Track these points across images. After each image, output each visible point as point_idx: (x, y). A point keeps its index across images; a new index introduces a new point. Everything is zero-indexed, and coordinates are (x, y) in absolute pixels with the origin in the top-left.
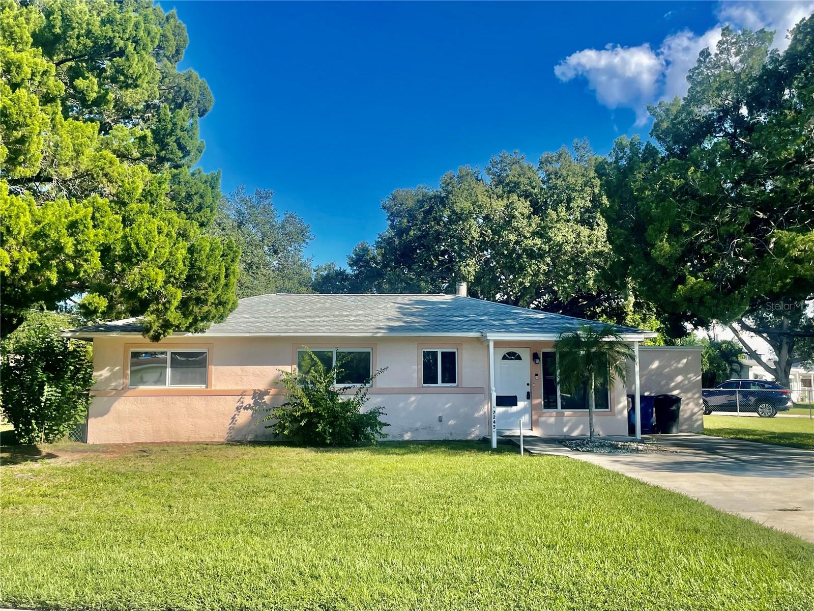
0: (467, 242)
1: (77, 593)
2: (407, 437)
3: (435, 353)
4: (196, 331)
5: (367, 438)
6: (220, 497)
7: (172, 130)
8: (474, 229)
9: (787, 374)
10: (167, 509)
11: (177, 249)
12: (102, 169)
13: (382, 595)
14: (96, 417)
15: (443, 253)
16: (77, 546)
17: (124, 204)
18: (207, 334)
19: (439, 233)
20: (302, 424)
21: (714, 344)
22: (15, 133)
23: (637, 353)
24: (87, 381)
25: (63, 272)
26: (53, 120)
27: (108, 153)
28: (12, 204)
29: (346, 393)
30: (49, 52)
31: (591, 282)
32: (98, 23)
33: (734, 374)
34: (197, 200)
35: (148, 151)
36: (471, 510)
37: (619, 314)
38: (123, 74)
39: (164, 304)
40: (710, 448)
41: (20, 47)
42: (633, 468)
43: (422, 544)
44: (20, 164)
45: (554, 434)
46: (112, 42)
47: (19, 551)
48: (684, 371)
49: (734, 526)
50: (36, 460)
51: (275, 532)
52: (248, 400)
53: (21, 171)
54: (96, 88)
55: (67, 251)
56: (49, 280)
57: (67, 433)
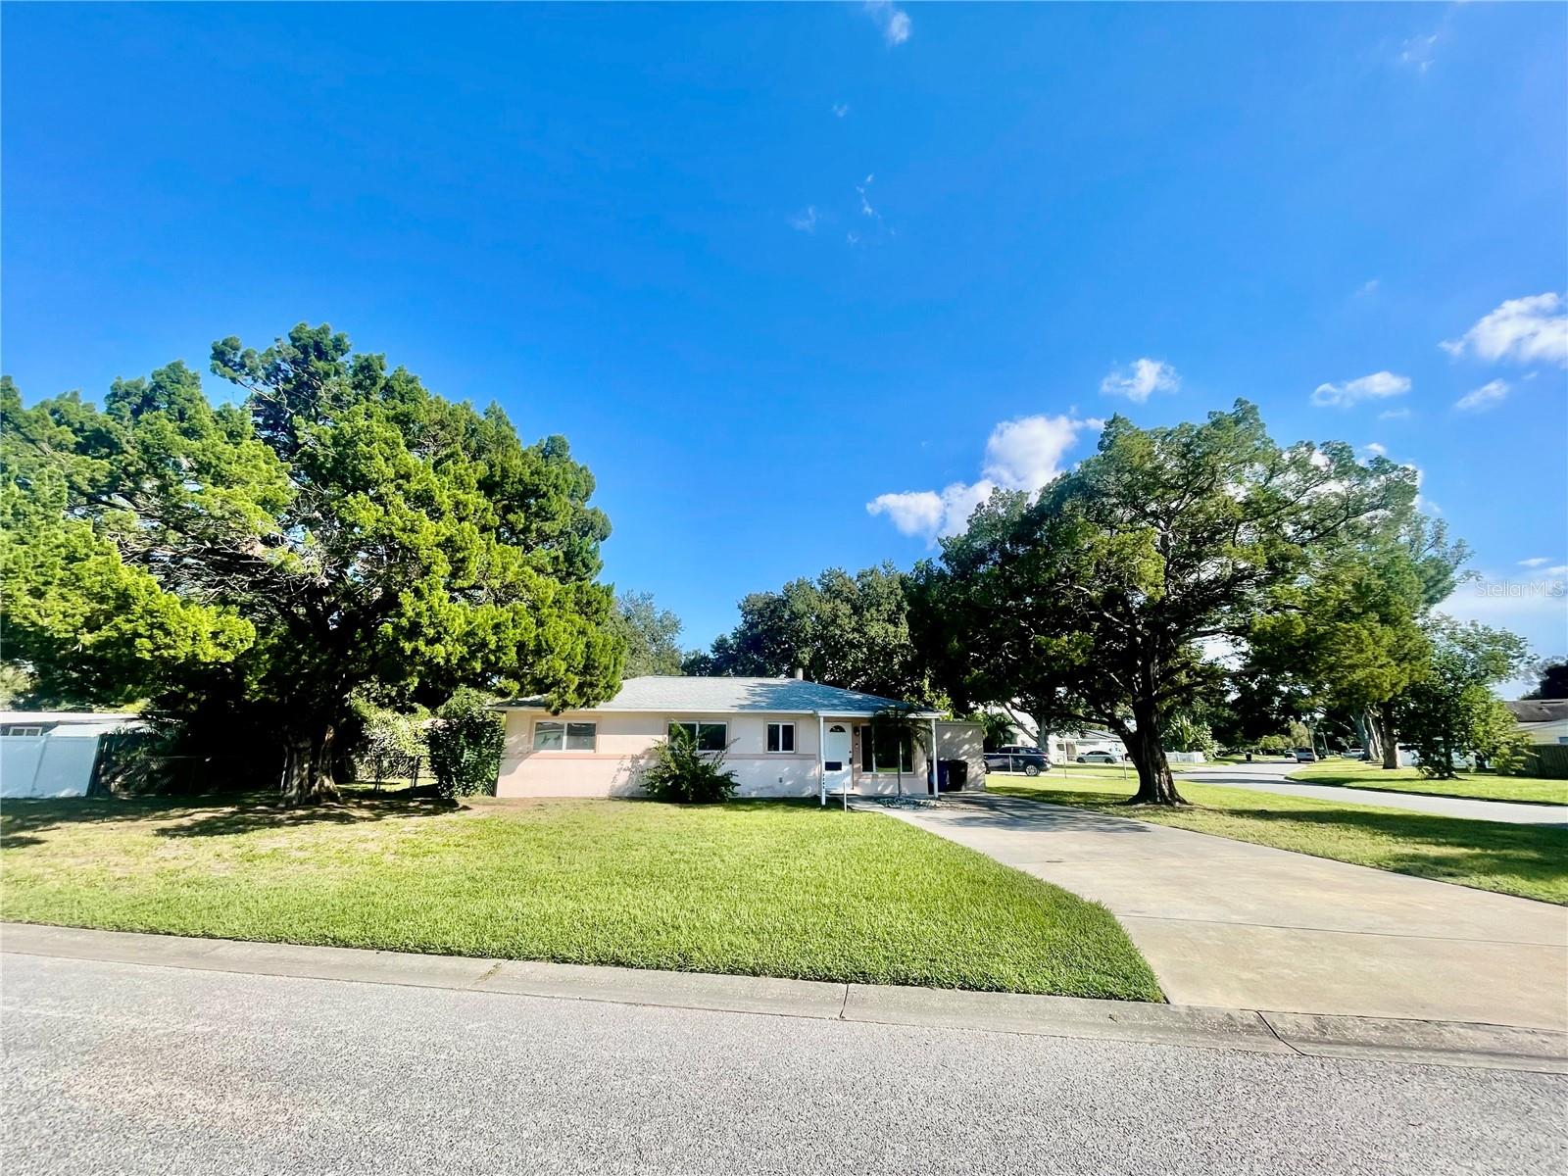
0: (803, 635)
1: (477, 939)
2: (753, 795)
3: (778, 726)
4: (589, 707)
5: (722, 795)
6: (600, 849)
7: (579, 553)
8: (809, 624)
9: (1046, 739)
10: (557, 860)
11: (577, 645)
12: (523, 582)
13: (730, 944)
14: (505, 775)
15: (784, 643)
16: (481, 894)
17: (538, 609)
18: (598, 709)
19: (781, 628)
20: (669, 784)
21: (991, 718)
22: (458, 555)
23: (934, 728)
24: (500, 745)
25: (486, 661)
26: (488, 544)
27: (528, 569)
28: (450, 610)
29: (707, 756)
30: (489, 494)
31: (896, 667)
32: (528, 474)
33: (1007, 741)
34: (595, 605)
35: (559, 567)
36: (805, 864)
37: (918, 692)
38: (544, 511)
39: (564, 688)
40: (991, 805)
41: (468, 490)
42: (933, 823)
43: (765, 896)
44: (460, 578)
45: (871, 793)
46: (538, 487)
47: (432, 899)
48: (970, 741)
49: (1013, 877)
50: (453, 812)
51: (644, 883)
52: (628, 764)
53: (459, 583)
54: (523, 521)
55: (490, 646)
56: (474, 669)
57: (480, 789)
